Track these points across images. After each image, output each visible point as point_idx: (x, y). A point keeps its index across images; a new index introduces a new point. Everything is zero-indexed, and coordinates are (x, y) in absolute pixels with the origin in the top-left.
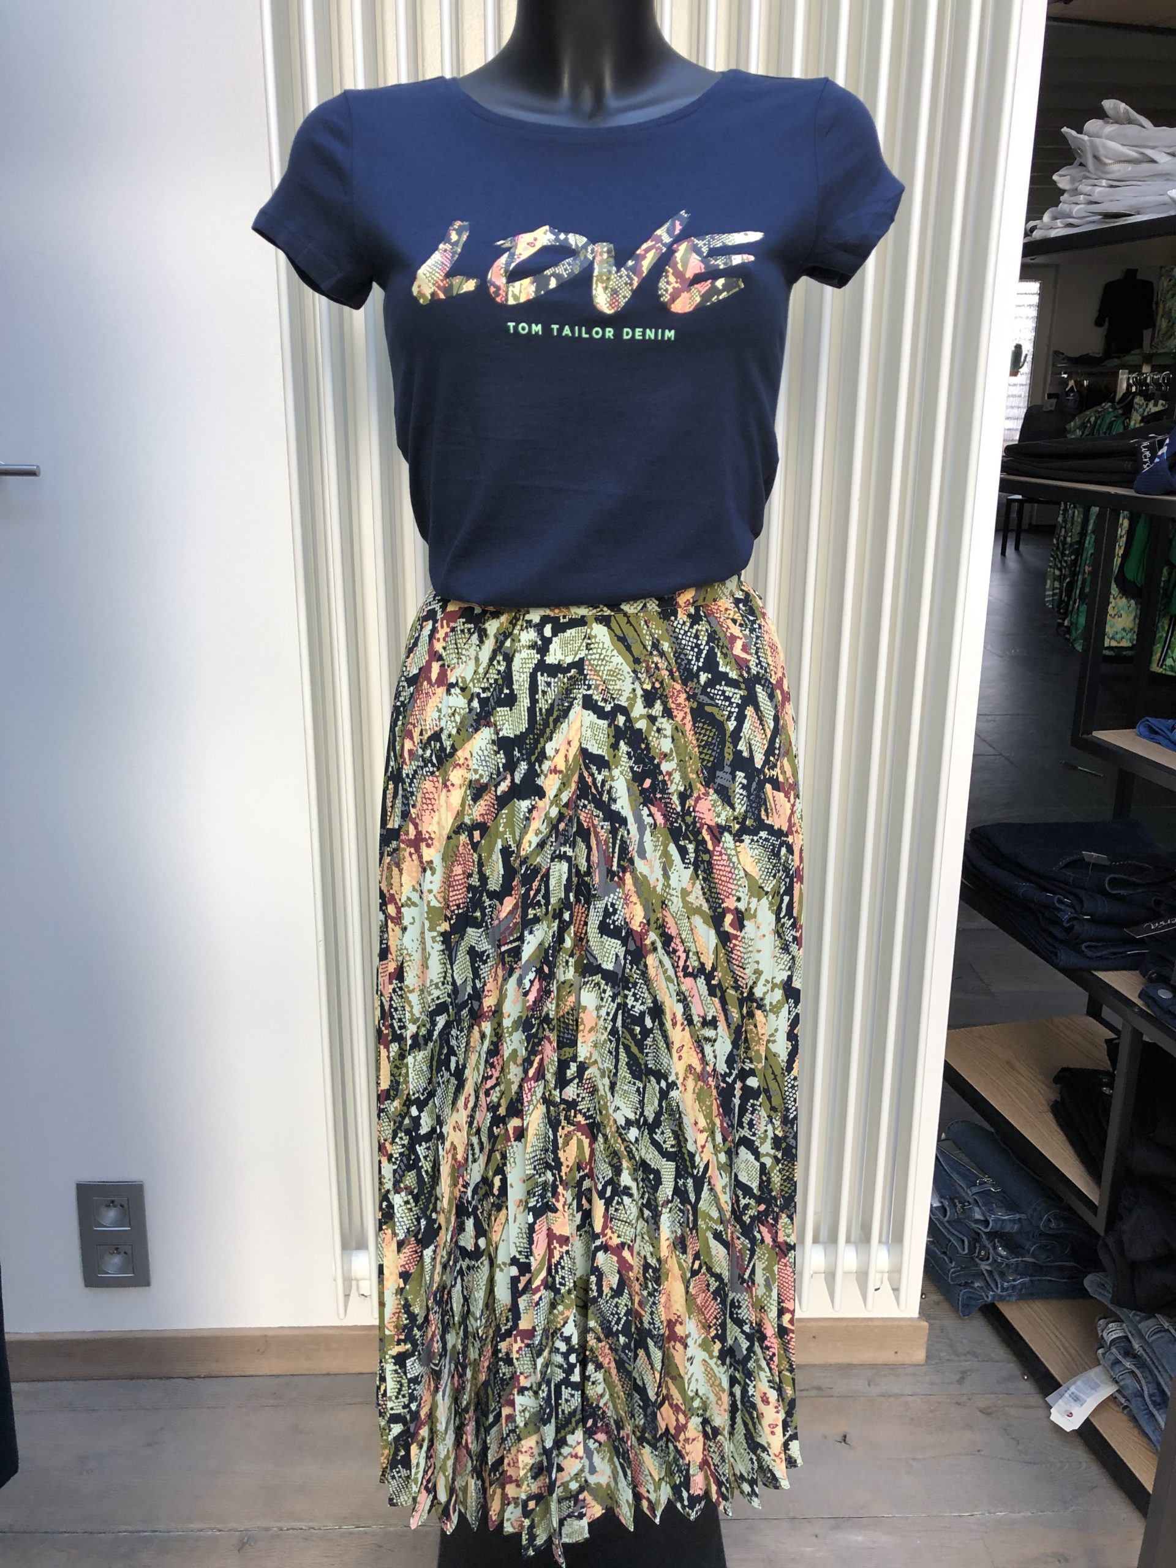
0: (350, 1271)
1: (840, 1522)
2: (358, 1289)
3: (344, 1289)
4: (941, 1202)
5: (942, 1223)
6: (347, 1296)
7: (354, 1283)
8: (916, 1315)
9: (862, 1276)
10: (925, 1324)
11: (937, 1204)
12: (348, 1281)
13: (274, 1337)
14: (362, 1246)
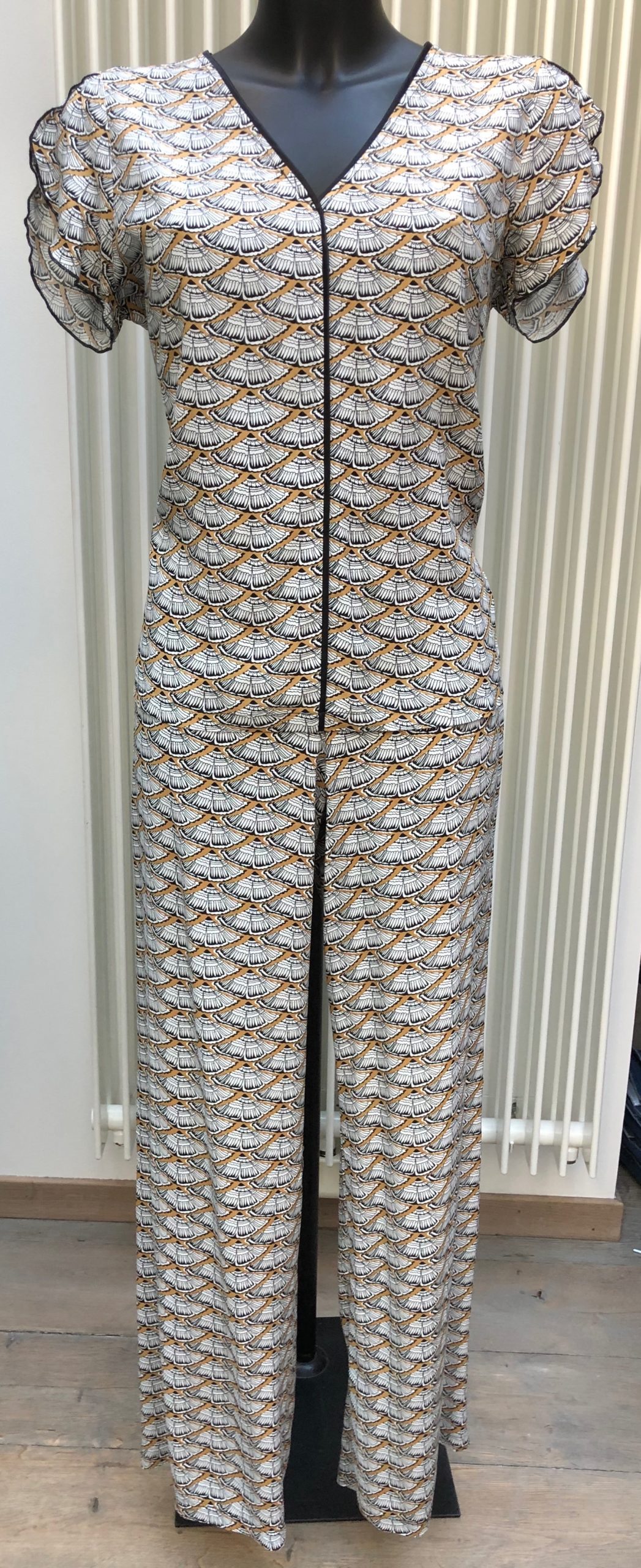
0: (106, 1120)
1: (528, 1356)
3: (101, 1136)
6: (103, 1144)
7: (109, 1132)
8: (613, 1196)
9: (557, 1148)
10: (621, 1204)
11: (637, 1104)
12: (106, 1129)
13: (40, 1185)
14: (116, 1101)
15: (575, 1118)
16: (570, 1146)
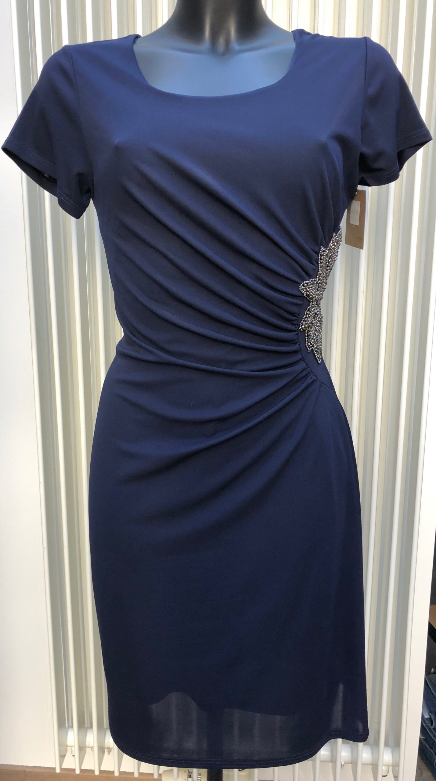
2: (72, 753)
4: (430, 715)
5: (430, 729)
6: (62, 757)
7: (69, 749)
9: (375, 766)
11: (427, 716)
14: (70, 726)
15: (386, 744)
16: (383, 765)
